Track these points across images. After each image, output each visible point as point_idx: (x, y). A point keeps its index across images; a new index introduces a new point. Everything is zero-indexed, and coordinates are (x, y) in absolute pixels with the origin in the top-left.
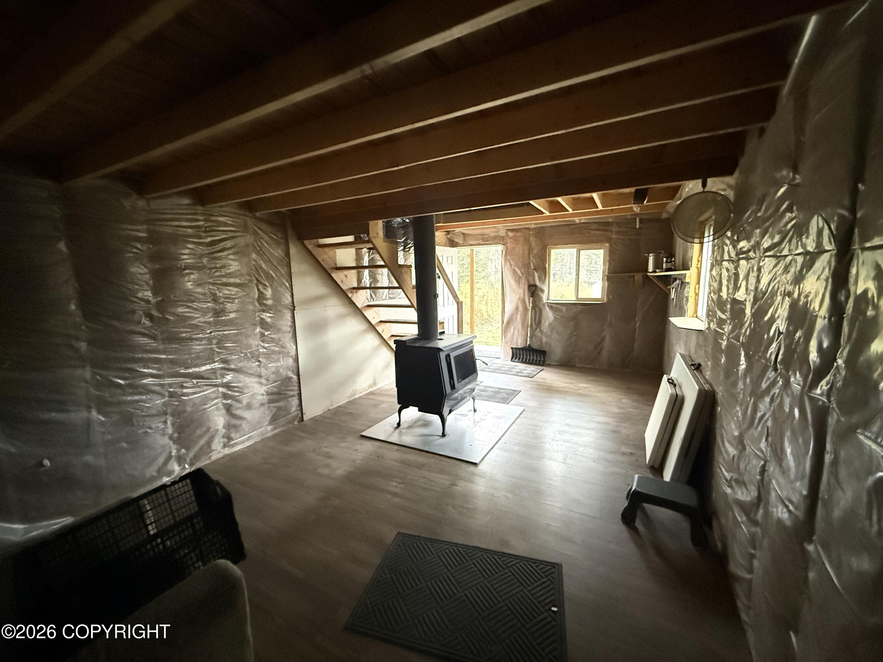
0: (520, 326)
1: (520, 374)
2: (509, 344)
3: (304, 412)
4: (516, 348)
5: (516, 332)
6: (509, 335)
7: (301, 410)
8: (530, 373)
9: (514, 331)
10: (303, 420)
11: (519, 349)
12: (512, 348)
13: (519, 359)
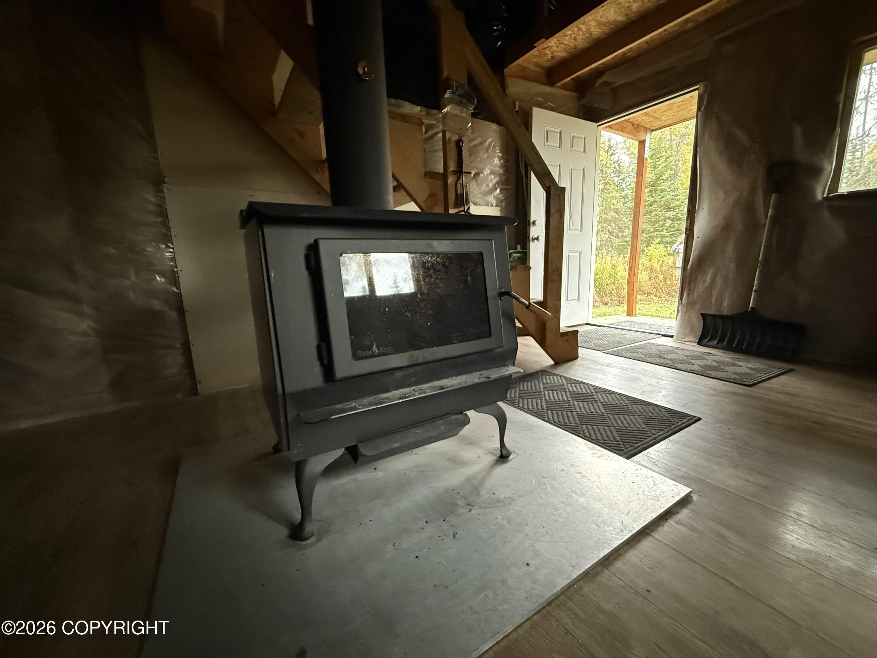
0: (732, 266)
1: (713, 374)
2: (698, 306)
3: (198, 379)
4: (713, 316)
5: (719, 280)
6: (700, 288)
7: (192, 373)
8: (745, 374)
9: (713, 280)
10: (196, 394)
11: (723, 317)
12: (703, 315)
13: (721, 341)
